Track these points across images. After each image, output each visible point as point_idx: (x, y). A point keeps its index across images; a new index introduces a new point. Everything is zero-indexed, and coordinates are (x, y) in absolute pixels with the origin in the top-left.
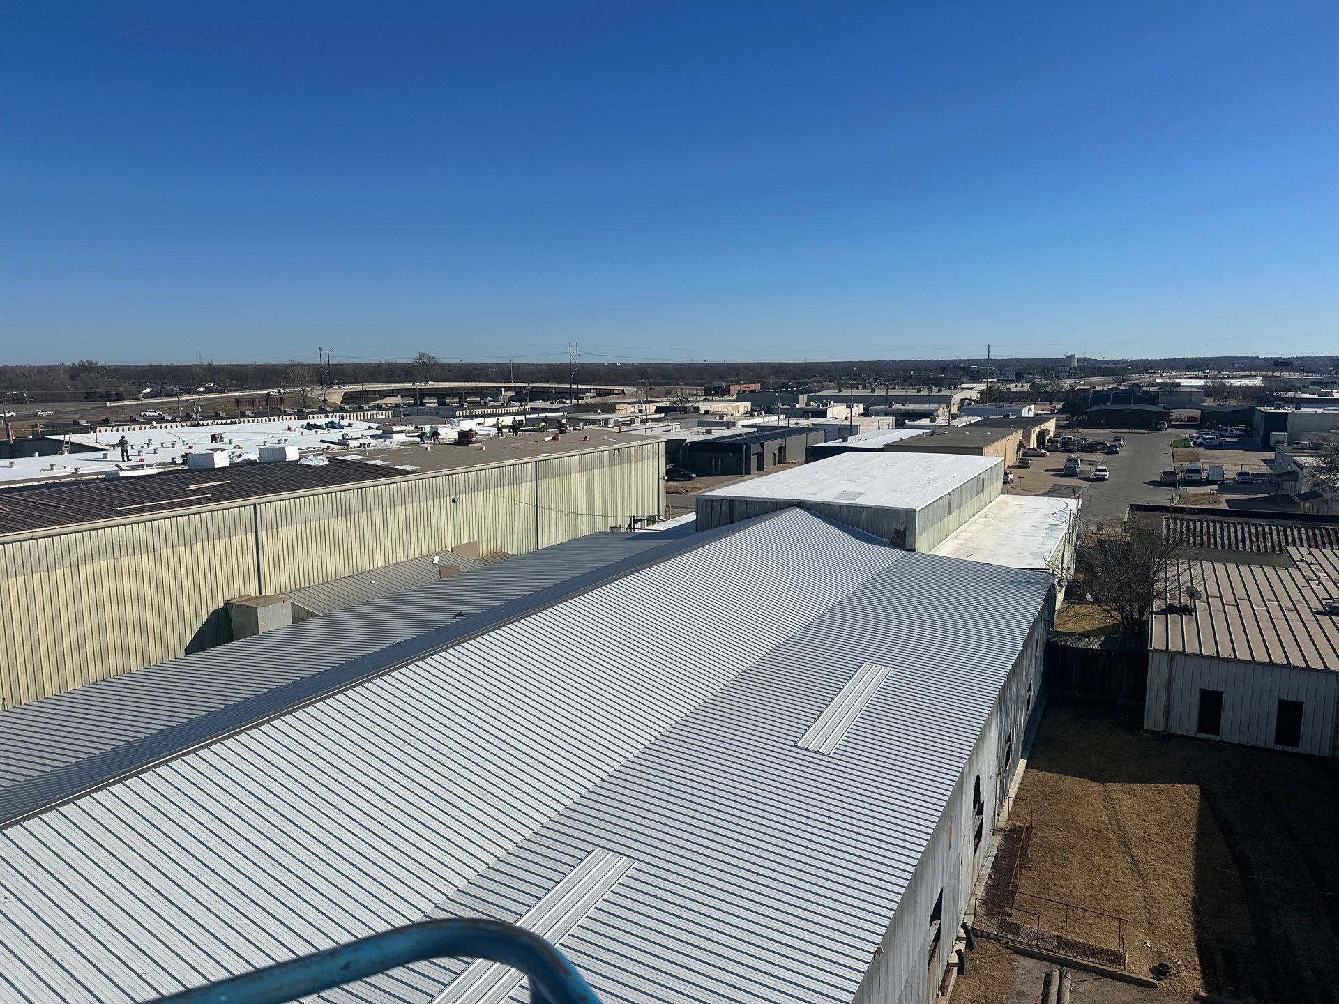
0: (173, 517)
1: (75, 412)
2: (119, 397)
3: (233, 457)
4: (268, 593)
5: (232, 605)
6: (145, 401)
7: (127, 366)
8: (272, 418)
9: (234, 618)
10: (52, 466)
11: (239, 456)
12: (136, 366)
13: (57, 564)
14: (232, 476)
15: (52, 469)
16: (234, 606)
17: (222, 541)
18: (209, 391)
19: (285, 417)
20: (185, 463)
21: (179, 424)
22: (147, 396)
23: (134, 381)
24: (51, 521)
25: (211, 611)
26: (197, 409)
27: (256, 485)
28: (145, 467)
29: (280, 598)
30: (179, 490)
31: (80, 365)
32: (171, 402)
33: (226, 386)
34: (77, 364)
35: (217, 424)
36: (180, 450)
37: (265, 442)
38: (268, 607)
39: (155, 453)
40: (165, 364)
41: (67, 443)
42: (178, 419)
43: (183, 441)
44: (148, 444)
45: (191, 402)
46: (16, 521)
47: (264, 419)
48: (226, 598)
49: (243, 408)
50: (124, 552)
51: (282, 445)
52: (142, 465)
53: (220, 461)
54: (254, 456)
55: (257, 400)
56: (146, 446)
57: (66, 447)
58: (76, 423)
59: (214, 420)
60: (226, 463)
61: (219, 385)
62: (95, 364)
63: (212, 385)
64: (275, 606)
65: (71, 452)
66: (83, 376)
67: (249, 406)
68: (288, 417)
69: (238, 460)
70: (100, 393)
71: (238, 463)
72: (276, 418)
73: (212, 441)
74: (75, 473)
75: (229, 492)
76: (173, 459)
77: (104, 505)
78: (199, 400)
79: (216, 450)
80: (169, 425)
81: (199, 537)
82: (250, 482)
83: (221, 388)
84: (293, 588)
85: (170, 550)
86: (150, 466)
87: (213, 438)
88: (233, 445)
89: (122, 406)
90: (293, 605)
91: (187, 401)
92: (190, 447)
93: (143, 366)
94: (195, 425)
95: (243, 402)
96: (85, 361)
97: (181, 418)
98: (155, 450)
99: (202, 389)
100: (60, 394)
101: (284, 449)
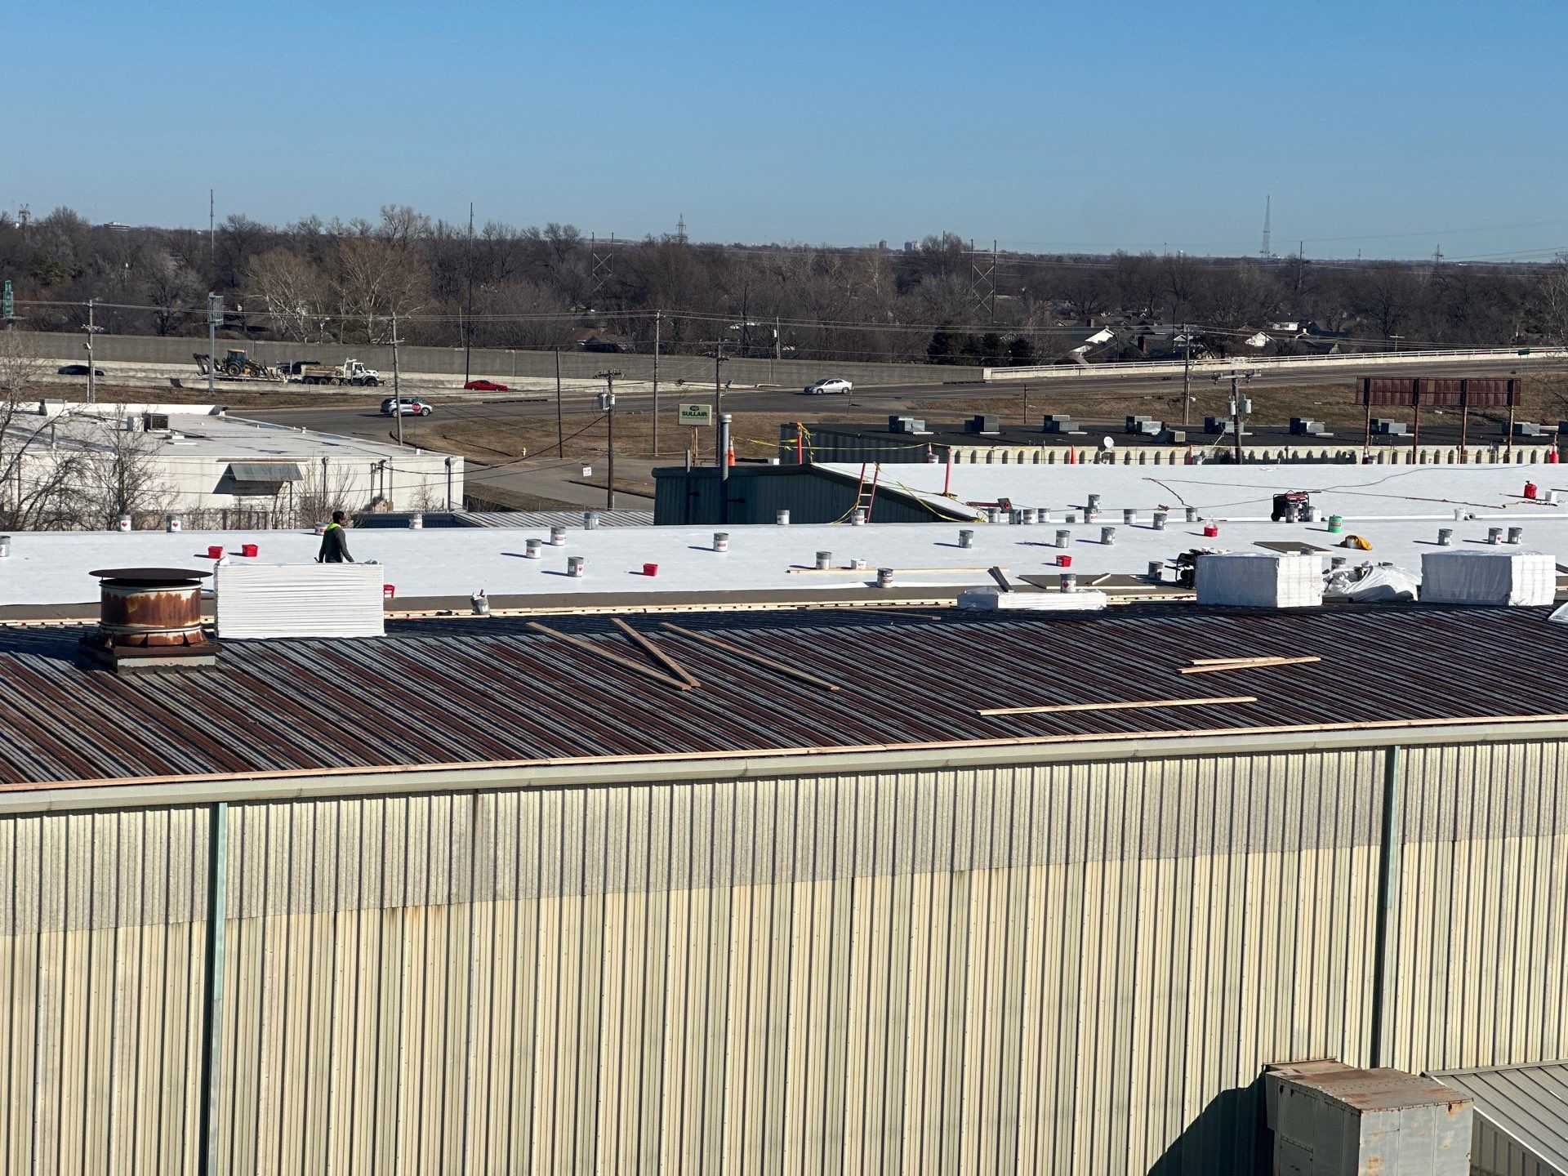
0: (1134, 759)
1: (897, 394)
2: (1020, 355)
3: (1336, 577)
4: (1401, 1065)
5: (1282, 1085)
6: (1092, 371)
7: (1050, 258)
8: (1472, 450)
9: (1282, 1131)
10: (821, 556)
11: (1358, 575)
12: (1077, 259)
13: (798, 865)
14: (1326, 639)
15: (819, 566)
16: (1287, 1090)
17: (1274, 858)
18: (1281, 348)
19: (1515, 450)
20: (1187, 581)
21: (1181, 452)
22: (1099, 355)
23: (1067, 305)
24: (797, 730)
25: (1211, 1094)
26: (1241, 408)
27: (1401, 679)
28: (1072, 583)
29: (1441, 1089)
30: (1161, 671)
31: (927, 250)
32: (1166, 378)
33: (1336, 334)
34: (919, 246)
35: (1295, 460)
36: (1177, 540)
37: (1443, 534)
38: (1396, 1117)
39: (1104, 541)
40: (1159, 254)
41: (868, 488)
42: (1180, 436)
43: (1189, 511)
44: (1088, 511)
45: (1224, 382)
46: (711, 717)
47: (1445, 450)
48: (1265, 1058)
49: (1380, 410)
50: (982, 855)
51: (1500, 548)
52: (1065, 577)
53: (1294, 585)
54: (1405, 581)
55: (1431, 387)
56: (1080, 516)
57: (865, 501)
58: (896, 426)
59: (1287, 444)
60: (1312, 597)
61: (1313, 330)
62: (966, 248)
63: (1293, 327)
64: (1420, 1114)
65: (875, 518)
66: (929, 281)
67: (1402, 403)
68: (1527, 450)
69: (1351, 588)
70: (970, 337)
71: (1350, 599)
72: (1484, 449)
73: (1275, 517)
74: (876, 587)
75: (1312, 695)
76: (1153, 566)
77: (947, 697)
78: (1249, 374)
79: (1284, 547)
80: (1150, 452)
81: (1204, 836)
82: (1384, 667)
83: (1317, 340)
84: (1486, 1061)
85: (1113, 867)
86: (1085, 581)
87: (1282, 507)
88: (1340, 536)
89: (1025, 385)
90: (1480, 1123)
91: (1215, 377)
92: (1209, 533)
93: (1097, 260)
94: (1225, 459)
95: (1384, 390)
96: (940, 238)
97: (1188, 431)
98: (1106, 532)
99: (1260, 340)
100: (864, 335)
101: (1505, 563)
